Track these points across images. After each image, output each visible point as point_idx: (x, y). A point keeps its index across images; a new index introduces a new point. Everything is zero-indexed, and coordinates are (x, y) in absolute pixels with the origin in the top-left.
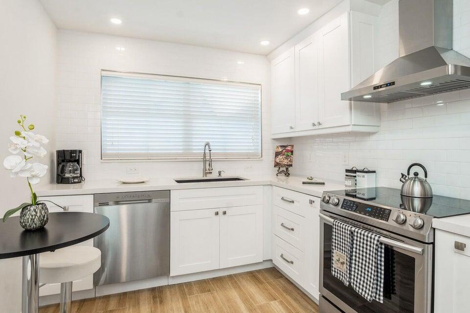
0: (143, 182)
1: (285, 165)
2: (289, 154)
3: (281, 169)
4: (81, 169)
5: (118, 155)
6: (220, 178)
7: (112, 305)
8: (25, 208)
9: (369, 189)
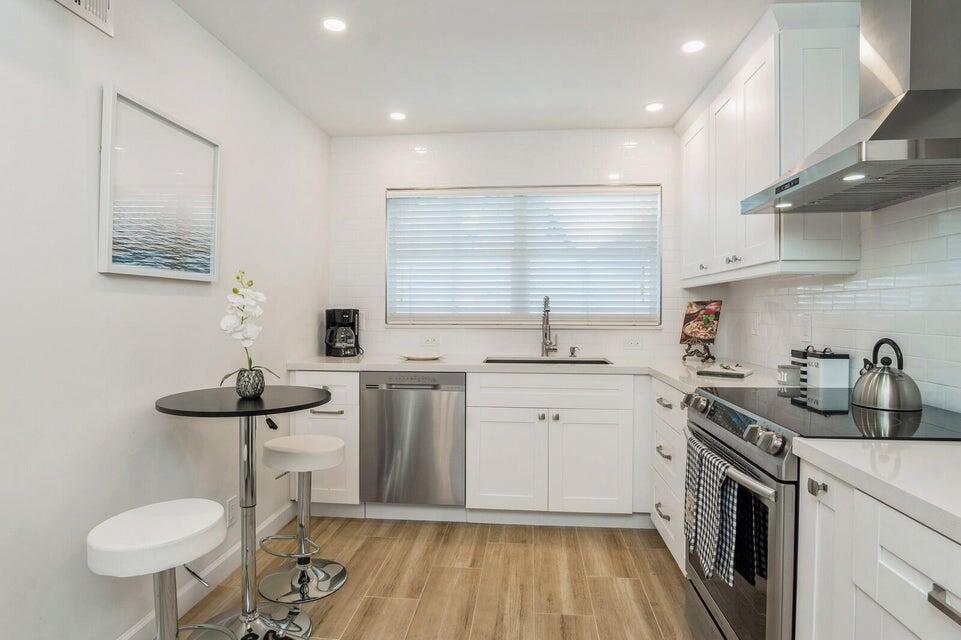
0: (436, 359)
1: (700, 341)
2: (711, 318)
3: (693, 348)
4: (357, 337)
5: (410, 317)
6: (573, 359)
7: (382, 532)
8: (242, 372)
9: (828, 391)
